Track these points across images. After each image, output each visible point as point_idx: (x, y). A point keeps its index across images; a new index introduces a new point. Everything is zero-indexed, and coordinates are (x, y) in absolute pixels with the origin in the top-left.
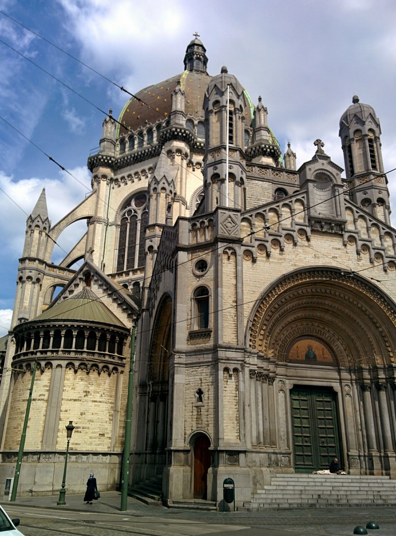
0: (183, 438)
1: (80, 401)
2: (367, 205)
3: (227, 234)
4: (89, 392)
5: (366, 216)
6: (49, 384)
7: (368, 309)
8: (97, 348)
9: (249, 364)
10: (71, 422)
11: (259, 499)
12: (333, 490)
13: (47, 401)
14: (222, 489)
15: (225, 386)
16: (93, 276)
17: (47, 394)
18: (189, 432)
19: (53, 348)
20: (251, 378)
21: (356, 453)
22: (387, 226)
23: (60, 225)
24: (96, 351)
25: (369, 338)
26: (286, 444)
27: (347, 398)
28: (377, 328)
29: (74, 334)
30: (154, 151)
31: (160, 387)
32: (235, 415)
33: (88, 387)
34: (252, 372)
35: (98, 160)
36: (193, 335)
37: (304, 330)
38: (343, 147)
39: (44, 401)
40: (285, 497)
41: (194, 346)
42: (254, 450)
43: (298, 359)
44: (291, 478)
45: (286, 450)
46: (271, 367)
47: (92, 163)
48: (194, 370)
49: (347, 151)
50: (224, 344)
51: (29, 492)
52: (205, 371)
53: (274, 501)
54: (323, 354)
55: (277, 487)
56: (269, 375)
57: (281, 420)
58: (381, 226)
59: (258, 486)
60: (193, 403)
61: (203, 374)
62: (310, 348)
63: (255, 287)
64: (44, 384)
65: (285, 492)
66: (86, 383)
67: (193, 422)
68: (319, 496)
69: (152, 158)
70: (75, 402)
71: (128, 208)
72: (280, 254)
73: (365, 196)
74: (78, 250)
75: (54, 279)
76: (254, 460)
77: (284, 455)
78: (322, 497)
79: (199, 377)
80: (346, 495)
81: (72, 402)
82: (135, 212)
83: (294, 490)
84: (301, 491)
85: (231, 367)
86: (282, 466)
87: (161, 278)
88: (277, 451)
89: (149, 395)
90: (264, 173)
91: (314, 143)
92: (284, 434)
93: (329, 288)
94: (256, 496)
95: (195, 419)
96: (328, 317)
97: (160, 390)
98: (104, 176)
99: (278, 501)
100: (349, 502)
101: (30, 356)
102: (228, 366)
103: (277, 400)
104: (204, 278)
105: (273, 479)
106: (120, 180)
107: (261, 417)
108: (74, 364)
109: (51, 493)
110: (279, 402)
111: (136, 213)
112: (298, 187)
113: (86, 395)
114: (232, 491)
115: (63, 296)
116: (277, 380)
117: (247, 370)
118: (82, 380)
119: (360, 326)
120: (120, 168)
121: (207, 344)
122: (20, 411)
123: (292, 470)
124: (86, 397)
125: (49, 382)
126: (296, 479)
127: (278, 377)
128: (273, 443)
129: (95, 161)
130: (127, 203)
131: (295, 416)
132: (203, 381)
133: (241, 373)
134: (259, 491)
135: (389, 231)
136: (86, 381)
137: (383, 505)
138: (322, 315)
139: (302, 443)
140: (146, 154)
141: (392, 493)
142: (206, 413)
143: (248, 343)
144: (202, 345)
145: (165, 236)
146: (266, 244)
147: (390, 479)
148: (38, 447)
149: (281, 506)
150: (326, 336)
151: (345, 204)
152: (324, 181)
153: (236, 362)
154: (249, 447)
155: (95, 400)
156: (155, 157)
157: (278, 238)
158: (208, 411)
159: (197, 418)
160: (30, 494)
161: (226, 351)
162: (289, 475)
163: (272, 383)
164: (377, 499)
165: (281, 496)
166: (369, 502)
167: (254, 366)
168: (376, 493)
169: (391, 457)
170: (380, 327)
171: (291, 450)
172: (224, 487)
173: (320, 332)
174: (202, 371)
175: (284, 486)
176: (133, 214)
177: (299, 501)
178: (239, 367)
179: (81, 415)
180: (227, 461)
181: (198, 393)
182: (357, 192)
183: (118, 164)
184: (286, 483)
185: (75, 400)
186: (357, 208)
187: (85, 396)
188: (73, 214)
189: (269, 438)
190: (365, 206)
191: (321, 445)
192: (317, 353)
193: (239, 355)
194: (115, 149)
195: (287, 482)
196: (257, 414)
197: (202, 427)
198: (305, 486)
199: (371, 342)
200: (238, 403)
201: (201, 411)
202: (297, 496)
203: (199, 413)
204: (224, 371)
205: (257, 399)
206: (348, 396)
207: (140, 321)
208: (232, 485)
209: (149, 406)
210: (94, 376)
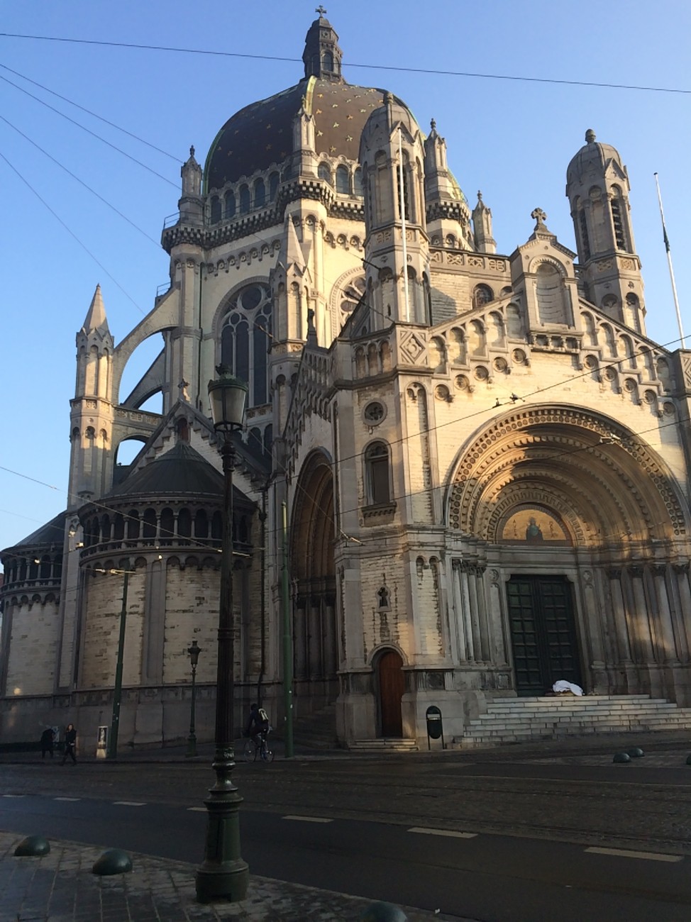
0: (363, 656)
1: (192, 611)
2: (610, 303)
3: (411, 363)
4: (204, 598)
5: (610, 323)
6: (143, 590)
7: (616, 461)
8: (210, 534)
9: (451, 550)
10: (195, 643)
11: (474, 731)
12: (573, 716)
13: (143, 614)
14: (425, 721)
15: (420, 582)
16: (191, 424)
17: (141, 604)
18: (370, 647)
19: (144, 537)
20: (454, 569)
21: (601, 665)
22: (642, 338)
23: (128, 344)
24: (210, 538)
25: (617, 504)
26: (504, 657)
27: (588, 590)
28: (630, 488)
29: (175, 514)
30: (270, 216)
31: (310, 586)
32: (436, 622)
33: (202, 592)
34: (455, 562)
35: (179, 235)
36: (368, 512)
37: (524, 496)
38: (573, 214)
39: (139, 614)
40: (508, 727)
41: (370, 528)
42: (463, 668)
43: (516, 538)
44: (515, 703)
45: (505, 665)
46: (479, 552)
47: (169, 239)
48: (373, 562)
49: (579, 220)
50: (416, 525)
51: (129, 745)
52: (388, 563)
53: (494, 734)
54: (552, 529)
55: (497, 715)
56: (477, 562)
57: (495, 625)
58: (633, 337)
59: (471, 716)
60: (373, 608)
61: (386, 567)
62: (532, 521)
63: (455, 438)
64: (137, 590)
65: (507, 722)
66: (198, 585)
67: (376, 635)
68: (555, 724)
69: (266, 228)
70: (185, 614)
71: (232, 312)
72: (488, 388)
73: (607, 292)
74: (152, 379)
75: (127, 429)
76: (464, 681)
77: (502, 673)
78: (559, 725)
79: (382, 572)
80: (592, 722)
81: (181, 614)
82: (244, 317)
83: (520, 719)
84: (530, 719)
85: (427, 556)
86: (499, 687)
87: (304, 426)
88: (493, 668)
89: (293, 598)
90: (455, 261)
91: (532, 215)
92: (500, 645)
93: (559, 434)
94: (468, 729)
95: (379, 630)
96: (557, 476)
97: (310, 591)
98: (191, 260)
99: (500, 734)
100: (596, 730)
101: (110, 551)
102: (422, 554)
103: (489, 598)
104: (379, 429)
105: (490, 706)
106: (215, 266)
107: (469, 622)
108: (178, 559)
109: (161, 745)
110: (492, 600)
111: (246, 319)
112: (507, 281)
113: (200, 603)
114: (439, 723)
115: (147, 456)
116: (488, 569)
117: (448, 558)
118: (192, 581)
119: (605, 487)
120: (215, 247)
121: (389, 525)
122: (104, 631)
123: (514, 693)
124: (200, 606)
125: (143, 586)
126: (522, 705)
127: (489, 565)
128: (486, 658)
129: (174, 237)
130: (229, 303)
131: (514, 619)
132: (386, 578)
133: (440, 563)
134: (472, 723)
135: (645, 345)
136: (198, 583)
137: (643, 732)
138: (549, 474)
139: (526, 655)
140: (256, 222)
141: (654, 717)
142: (394, 621)
143: (449, 520)
144: (382, 526)
145: (308, 362)
146: (467, 374)
147: (650, 698)
148: (136, 682)
149: (505, 740)
150: (555, 504)
151: (580, 308)
152: (548, 273)
153: (433, 548)
154: (456, 663)
155: (214, 609)
156: (271, 226)
157: (484, 364)
158: (396, 618)
159: (381, 629)
160: (130, 748)
161: (419, 533)
162: (511, 700)
163: (481, 574)
164: (634, 726)
165: (503, 727)
166: (624, 729)
167: (457, 553)
168: (632, 718)
169: (651, 668)
170: (633, 487)
171: (511, 666)
172: (427, 718)
173: (546, 498)
174: (385, 564)
175: (505, 714)
176: (240, 321)
177: (529, 732)
178: (437, 555)
179: (195, 632)
180: (427, 684)
181: (380, 594)
182: (596, 284)
183: (212, 239)
184: (507, 711)
185: (184, 611)
186: (598, 312)
187: (198, 605)
188: (147, 324)
189: (480, 652)
190: (608, 305)
191: (552, 657)
192: (542, 529)
193: (437, 538)
194: (203, 215)
195: (510, 708)
196: (465, 619)
197: (388, 641)
198: (534, 713)
199: (620, 508)
200: (438, 606)
201: (386, 619)
202: (525, 727)
203: (384, 622)
204: (417, 562)
205: (463, 597)
206: (588, 587)
207: (271, 491)
208: (438, 716)
209: (295, 616)
210: (209, 575)
